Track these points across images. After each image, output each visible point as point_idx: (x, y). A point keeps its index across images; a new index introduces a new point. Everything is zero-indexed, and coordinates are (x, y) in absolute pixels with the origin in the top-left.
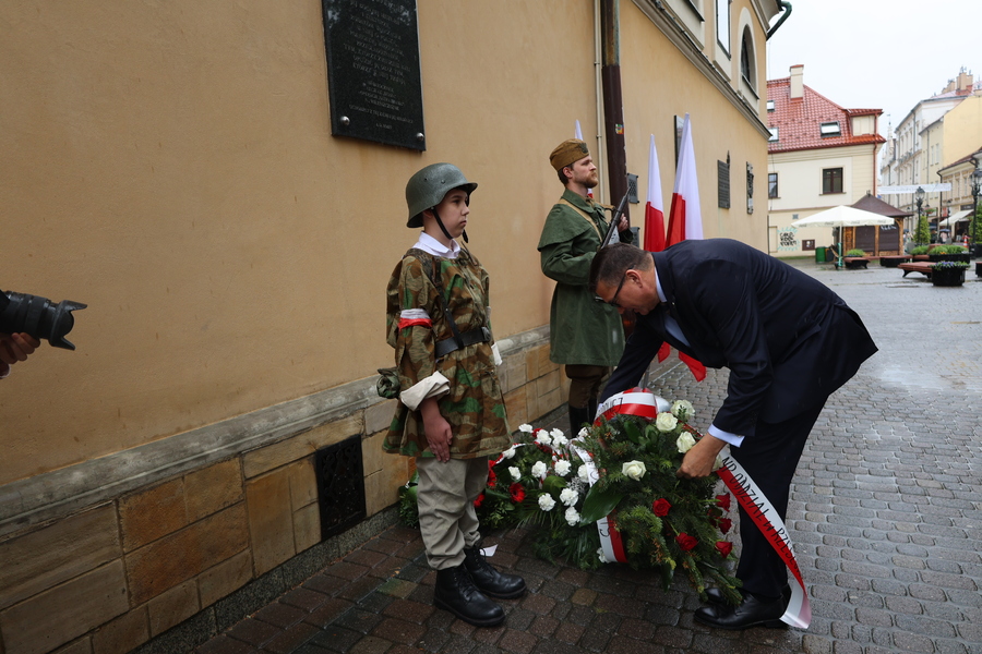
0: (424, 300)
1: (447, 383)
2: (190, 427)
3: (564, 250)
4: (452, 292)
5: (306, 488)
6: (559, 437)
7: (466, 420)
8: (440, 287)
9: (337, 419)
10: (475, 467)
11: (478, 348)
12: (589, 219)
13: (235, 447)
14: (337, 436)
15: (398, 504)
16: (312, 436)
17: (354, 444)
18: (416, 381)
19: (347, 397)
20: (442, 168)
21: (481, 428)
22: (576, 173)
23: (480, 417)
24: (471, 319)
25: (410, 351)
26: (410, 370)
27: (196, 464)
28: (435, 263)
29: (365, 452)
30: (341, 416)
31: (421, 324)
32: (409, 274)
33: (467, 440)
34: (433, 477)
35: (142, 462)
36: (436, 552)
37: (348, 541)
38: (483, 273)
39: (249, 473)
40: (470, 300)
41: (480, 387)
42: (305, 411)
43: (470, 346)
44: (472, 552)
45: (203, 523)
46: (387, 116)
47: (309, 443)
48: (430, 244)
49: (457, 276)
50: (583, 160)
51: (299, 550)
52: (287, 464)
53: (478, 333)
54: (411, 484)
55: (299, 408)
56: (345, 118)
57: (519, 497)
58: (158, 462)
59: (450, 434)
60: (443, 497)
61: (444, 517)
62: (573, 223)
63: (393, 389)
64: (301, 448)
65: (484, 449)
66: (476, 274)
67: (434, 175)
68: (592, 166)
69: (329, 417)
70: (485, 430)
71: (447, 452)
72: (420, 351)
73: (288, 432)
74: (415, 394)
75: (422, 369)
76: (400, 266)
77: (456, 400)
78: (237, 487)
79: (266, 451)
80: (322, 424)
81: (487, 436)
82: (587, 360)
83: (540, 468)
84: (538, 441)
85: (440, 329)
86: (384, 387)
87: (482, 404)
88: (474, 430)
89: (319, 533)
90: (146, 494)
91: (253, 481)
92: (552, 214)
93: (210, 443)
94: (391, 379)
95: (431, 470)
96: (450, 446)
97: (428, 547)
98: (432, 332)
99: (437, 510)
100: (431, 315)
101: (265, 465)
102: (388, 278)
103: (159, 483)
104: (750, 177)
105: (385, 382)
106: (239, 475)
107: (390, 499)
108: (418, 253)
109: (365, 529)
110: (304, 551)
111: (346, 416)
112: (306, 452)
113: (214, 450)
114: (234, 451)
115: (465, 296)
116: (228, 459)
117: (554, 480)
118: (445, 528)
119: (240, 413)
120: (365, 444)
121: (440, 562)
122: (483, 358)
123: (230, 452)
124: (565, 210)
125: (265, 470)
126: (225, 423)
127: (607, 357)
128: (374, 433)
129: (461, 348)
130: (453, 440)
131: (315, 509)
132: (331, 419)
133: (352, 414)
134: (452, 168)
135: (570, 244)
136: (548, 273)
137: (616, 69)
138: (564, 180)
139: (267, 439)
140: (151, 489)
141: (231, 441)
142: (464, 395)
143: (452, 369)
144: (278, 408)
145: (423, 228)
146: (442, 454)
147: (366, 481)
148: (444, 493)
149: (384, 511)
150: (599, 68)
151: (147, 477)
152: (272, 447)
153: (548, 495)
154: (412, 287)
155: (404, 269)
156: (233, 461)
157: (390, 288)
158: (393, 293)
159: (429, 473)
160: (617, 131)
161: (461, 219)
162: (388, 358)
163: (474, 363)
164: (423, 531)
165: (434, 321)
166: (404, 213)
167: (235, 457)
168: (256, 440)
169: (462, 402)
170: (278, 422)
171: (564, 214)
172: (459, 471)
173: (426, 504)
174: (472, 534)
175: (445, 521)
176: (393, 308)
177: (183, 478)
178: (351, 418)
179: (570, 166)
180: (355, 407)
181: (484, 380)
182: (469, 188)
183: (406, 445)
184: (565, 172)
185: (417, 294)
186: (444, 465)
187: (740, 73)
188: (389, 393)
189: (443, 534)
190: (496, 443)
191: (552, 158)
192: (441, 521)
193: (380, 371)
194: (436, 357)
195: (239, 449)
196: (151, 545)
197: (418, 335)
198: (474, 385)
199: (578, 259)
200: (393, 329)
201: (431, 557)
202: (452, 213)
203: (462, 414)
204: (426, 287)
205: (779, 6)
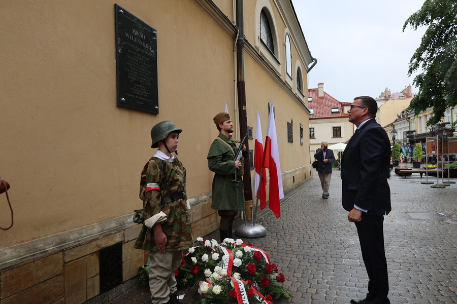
0: (158, 179)
1: (166, 217)
2: (39, 237)
3: (218, 159)
4: (170, 176)
5: (94, 267)
6: (215, 243)
7: (174, 234)
8: (165, 174)
9: (111, 234)
10: (177, 255)
11: (180, 201)
12: (230, 146)
13: (61, 247)
14: (111, 242)
15: (138, 276)
16: (99, 242)
17: (119, 246)
18: (152, 215)
19: (116, 224)
20: (167, 123)
21: (180, 237)
22: (224, 126)
23: (180, 232)
24: (178, 188)
25: (150, 202)
26: (149, 210)
27: (41, 255)
28: (163, 164)
29: (124, 250)
30: (114, 233)
31: (156, 190)
32: (152, 168)
33: (174, 242)
34: (157, 260)
35: (14, 254)
36: (156, 296)
37: (113, 294)
38: (184, 169)
39: (67, 260)
40: (178, 180)
41: (180, 218)
42: (96, 230)
43: (177, 200)
44: (173, 296)
45: (42, 284)
46: (142, 99)
47: (97, 246)
48: (161, 155)
49: (173, 169)
50: (228, 121)
51: (89, 298)
52: (85, 256)
53: (180, 195)
54: (145, 266)
55: (94, 229)
56: (123, 99)
57: (195, 272)
58: (22, 254)
59: (166, 240)
60: (161, 270)
61: (161, 279)
62: (223, 148)
63: (141, 219)
64: (93, 248)
65: (181, 247)
66: (181, 169)
67: (163, 126)
68: (231, 124)
69: (107, 233)
70: (182, 238)
71: (164, 248)
72: (155, 201)
73: (87, 240)
74: (151, 221)
75: (155, 210)
76: (147, 164)
77: (169, 224)
78: (60, 267)
79: (76, 249)
80: (104, 237)
81: (183, 241)
82: (228, 208)
83: (205, 257)
84: (205, 245)
85: (164, 192)
86: (137, 218)
87: (181, 226)
88: (177, 238)
89: (99, 290)
90: (14, 270)
91: (69, 264)
92: (214, 143)
93: (49, 245)
94: (140, 214)
95: (156, 257)
96: (166, 246)
97: (153, 294)
98: (160, 194)
99: (158, 276)
100: (160, 186)
101: (75, 256)
102: (142, 169)
103: (22, 264)
104: (301, 129)
105: (137, 216)
106: (62, 261)
107: (134, 273)
108: (156, 158)
109: (122, 288)
110: (91, 299)
111: (116, 233)
112: (95, 250)
113: (50, 248)
114: (60, 249)
115: (175, 178)
116: (57, 253)
117: (211, 262)
118: (161, 285)
119: (64, 231)
120: (124, 246)
121: (158, 301)
122: (183, 206)
123: (58, 249)
124: (219, 142)
125: (75, 258)
126: (57, 236)
127: (237, 207)
128: (128, 241)
129: (173, 201)
130: (167, 243)
131: (98, 277)
132: (108, 235)
133: (118, 232)
134: (172, 123)
135: (221, 157)
136: (211, 169)
137: (243, 83)
138: (219, 129)
139: (77, 243)
140: (18, 267)
141: (59, 244)
142: (173, 222)
143: (169, 210)
144: (83, 229)
145: (158, 148)
146: (162, 249)
147: (123, 264)
148: (162, 267)
149: (131, 279)
150: (236, 82)
151: (16, 261)
152: (79, 247)
153: (209, 269)
154: (152, 174)
155: (150, 165)
156: (59, 254)
157: (143, 173)
158: (144, 176)
159: (155, 258)
160: (243, 109)
161: (175, 144)
162: (139, 205)
163: (178, 208)
164: (151, 286)
165: (161, 188)
166: (150, 142)
167: (61, 252)
168: (71, 243)
169: (172, 225)
170: (82, 235)
171: (219, 143)
172: (169, 257)
173: (153, 273)
174: (173, 288)
175: (161, 281)
176: (143, 182)
177: (34, 262)
178: (118, 234)
179: (222, 123)
180: (121, 228)
181: (182, 216)
182: (179, 131)
183: (145, 245)
184: (220, 126)
185: (155, 177)
186: (163, 255)
187: (296, 86)
188: (139, 221)
189: (160, 288)
190: (187, 244)
191: (214, 119)
192: (159, 281)
193: (135, 211)
194: (161, 205)
195: (63, 248)
196: (15, 295)
197: (154, 195)
198: (178, 218)
199: (224, 163)
200: (143, 192)
201: (154, 298)
202: (171, 142)
203: (172, 231)
204: (159, 173)
205: (312, 59)
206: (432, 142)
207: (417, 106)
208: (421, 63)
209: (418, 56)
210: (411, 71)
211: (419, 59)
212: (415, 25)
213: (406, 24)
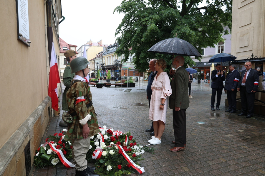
0: (85, 94)
4: (89, 92)
5: (24, 162)
7: (91, 126)
13: (15, 151)
14: (27, 142)
16: (24, 143)
19: (26, 129)
23: (94, 125)
25: (82, 108)
27: (10, 160)
32: (80, 87)
33: (92, 131)
39: (17, 160)
42: (22, 135)
47: (24, 146)
52: (21, 155)
59: (89, 130)
60: (83, 149)
61: (84, 155)
63: (71, 121)
65: (95, 133)
72: (85, 108)
73: (21, 143)
78: (16, 166)
79: (19, 151)
80: (25, 139)
81: (95, 129)
91: (17, 163)
93: (10, 151)
95: (81, 142)
106: (15, 161)
107: (33, 161)
109: (31, 172)
111: (28, 135)
113: (12, 153)
116: (14, 156)
118: (84, 158)
120: (30, 143)
121: (83, 168)
125: (19, 158)
128: (31, 139)
129: (91, 106)
131: (25, 169)
137: (51, 28)
139: (19, 146)
142: (91, 119)
143: (90, 112)
148: (84, 148)
149: (32, 165)
150: (46, 27)
152: (20, 149)
154: (82, 90)
155: (78, 85)
158: (73, 92)
159: (81, 143)
163: (93, 110)
168: (17, 147)
169: (91, 121)
170: (19, 140)
173: (78, 153)
176: (72, 97)
177: (8, 166)
179: (71, 57)
180: (29, 131)
183: (78, 136)
185: (83, 92)
186: (85, 140)
189: (84, 160)
190: (97, 131)
197: (84, 104)
200: (73, 103)
204: (85, 90)
205: (62, 17)
206: (124, 71)
207: (118, 53)
208: (121, 32)
209: (119, 28)
210: (116, 35)
211: (120, 30)
212: (119, 12)
213: (115, 10)
